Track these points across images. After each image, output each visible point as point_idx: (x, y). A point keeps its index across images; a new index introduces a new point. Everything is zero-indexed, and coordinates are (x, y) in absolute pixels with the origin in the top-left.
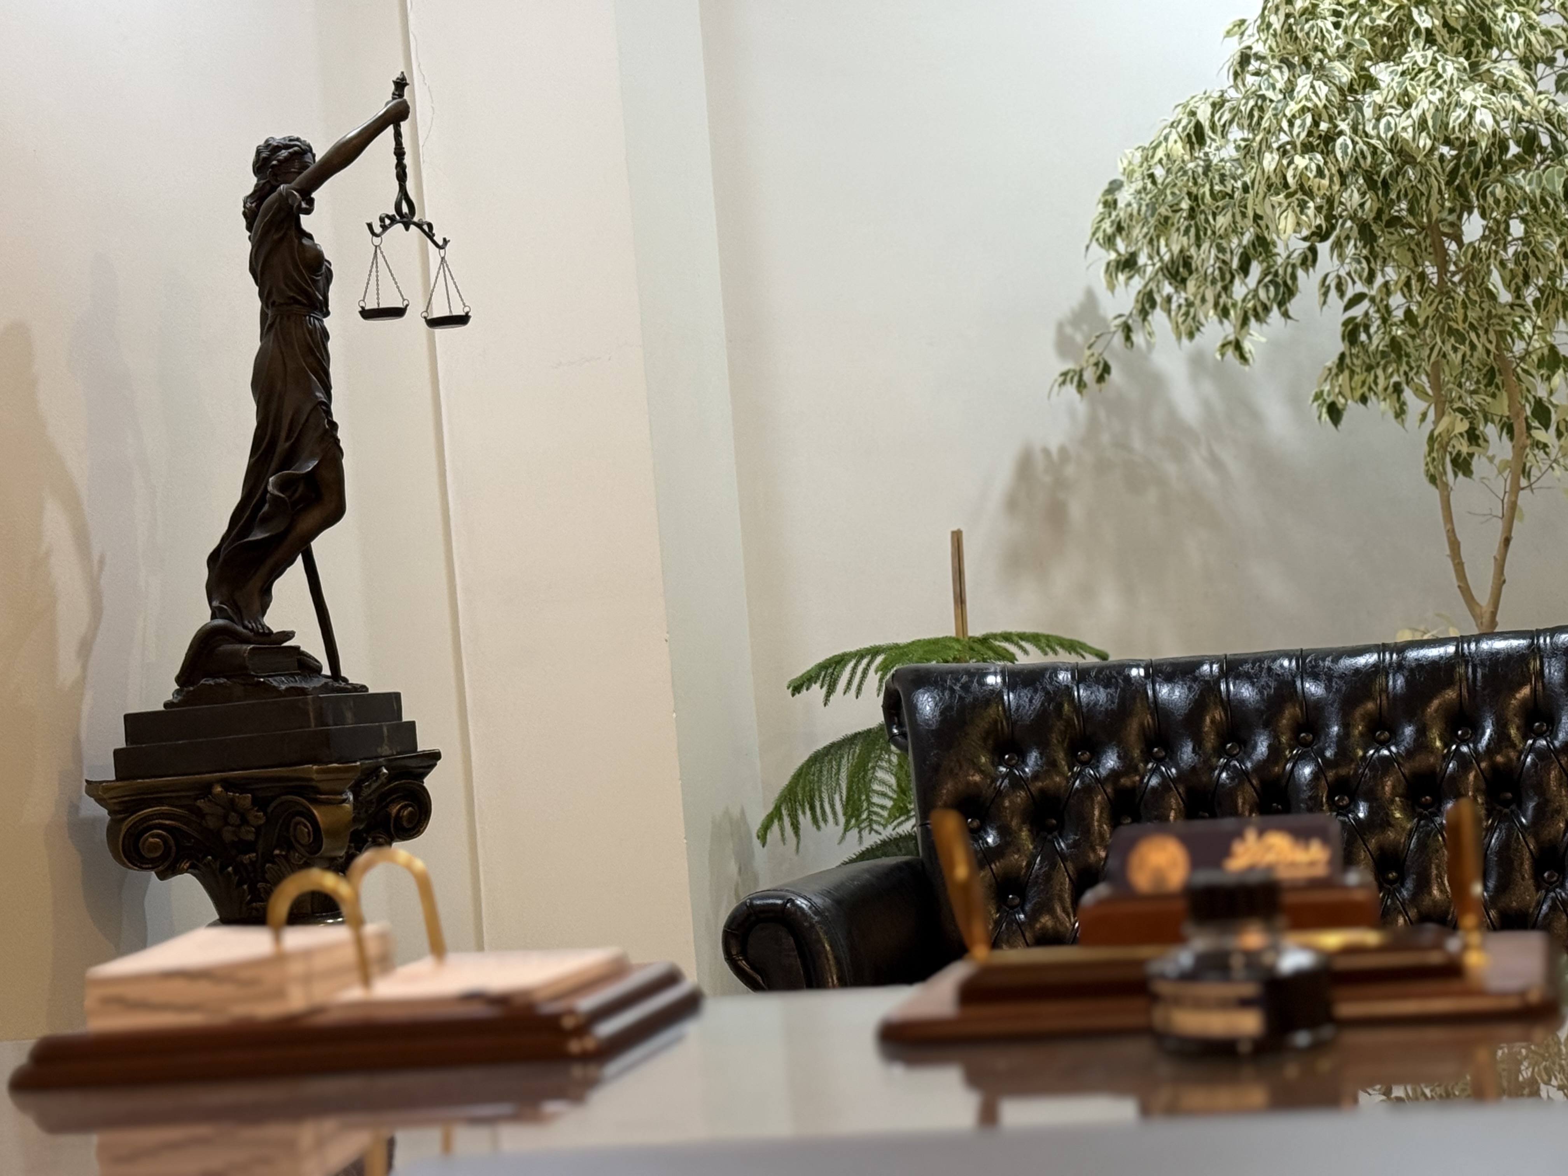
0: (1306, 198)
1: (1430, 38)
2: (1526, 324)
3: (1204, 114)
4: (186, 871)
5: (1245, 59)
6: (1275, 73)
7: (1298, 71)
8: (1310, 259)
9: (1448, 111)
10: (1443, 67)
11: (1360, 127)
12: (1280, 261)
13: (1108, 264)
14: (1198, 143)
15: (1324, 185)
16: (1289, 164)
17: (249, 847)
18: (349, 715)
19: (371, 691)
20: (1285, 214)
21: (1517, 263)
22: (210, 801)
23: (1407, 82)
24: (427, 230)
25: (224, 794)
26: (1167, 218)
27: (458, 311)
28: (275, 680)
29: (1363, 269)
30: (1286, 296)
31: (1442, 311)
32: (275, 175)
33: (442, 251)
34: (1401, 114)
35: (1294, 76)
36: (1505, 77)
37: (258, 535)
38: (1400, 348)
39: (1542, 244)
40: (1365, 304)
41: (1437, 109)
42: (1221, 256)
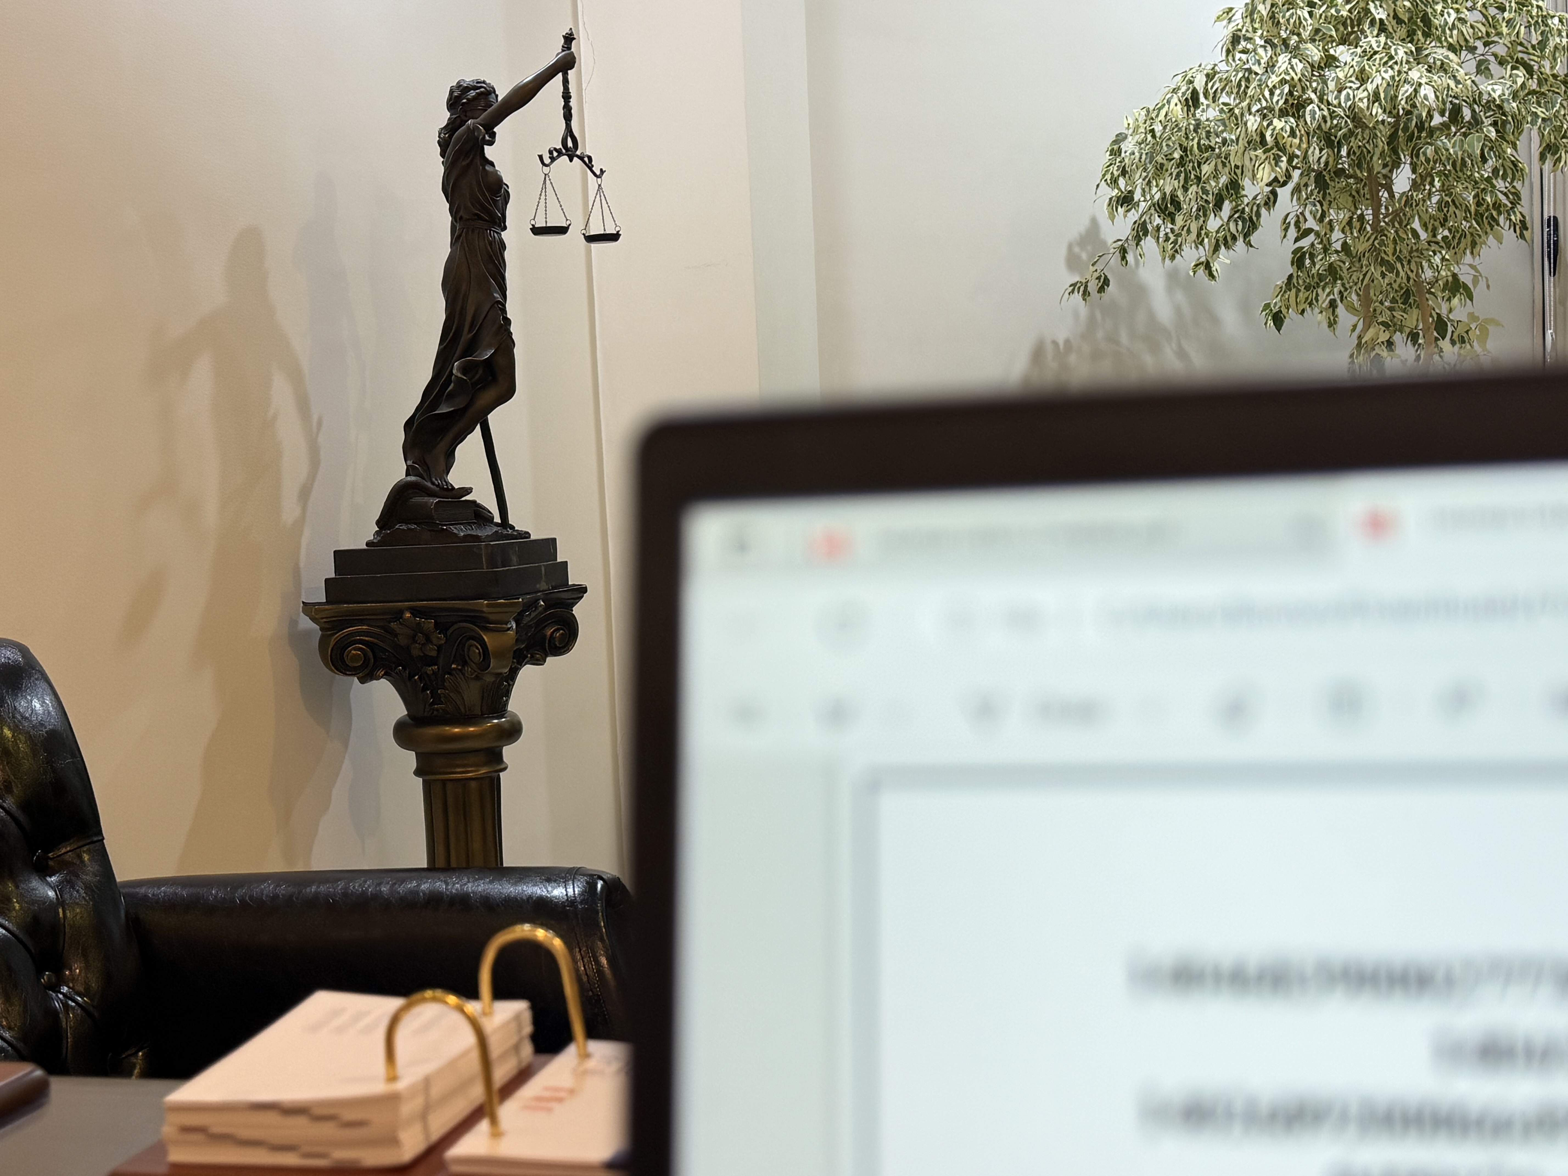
0: (1281, 154)
1: (1383, 28)
2: (1436, 257)
3: (1199, 83)
4: (382, 677)
5: (1235, 39)
6: (1261, 51)
7: (1278, 50)
8: (1271, 200)
9: (1397, 86)
10: (1395, 50)
11: (1325, 97)
12: (1246, 201)
13: (1111, 199)
14: (1193, 106)
15: (1295, 143)
16: (1268, 125)
17: (431, 661)
18: (514, 559)
19: (533, 537)
20: (1263, 166)
21: (1440, 209)
22: (401, 623)
23: (1365, 62)
24: (587, 162)
25: (413, 618)
26: (1162, 165)
27: (611, 230)
28: (455, 528)
29: (1317, 210)
30: (1251, 229)
31: (1378, 246)
32: (465, 112)
33: (599, 180)
34: (1358, 89)
35: (1275, 55)
36: (1442, 61)
37: (444, 409)
38: (1336, 273)
39: (1460, 195)
40: (1311, 237)
41: (1388, 85)
42: (1204, 197)
